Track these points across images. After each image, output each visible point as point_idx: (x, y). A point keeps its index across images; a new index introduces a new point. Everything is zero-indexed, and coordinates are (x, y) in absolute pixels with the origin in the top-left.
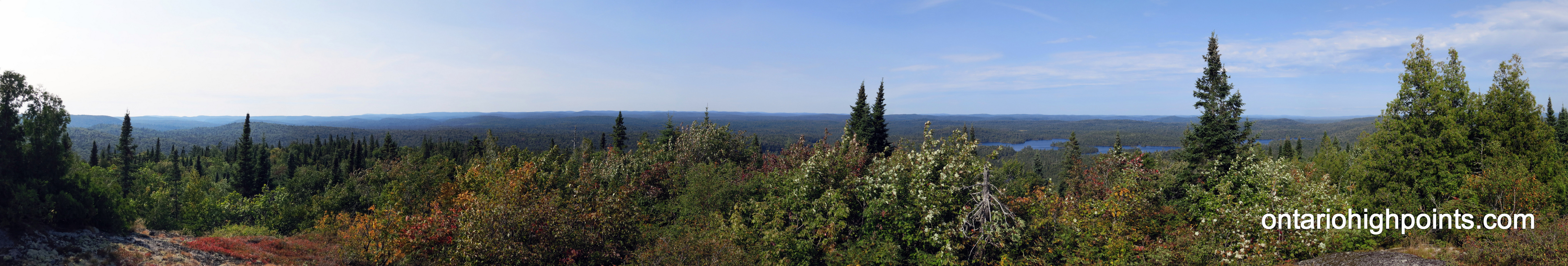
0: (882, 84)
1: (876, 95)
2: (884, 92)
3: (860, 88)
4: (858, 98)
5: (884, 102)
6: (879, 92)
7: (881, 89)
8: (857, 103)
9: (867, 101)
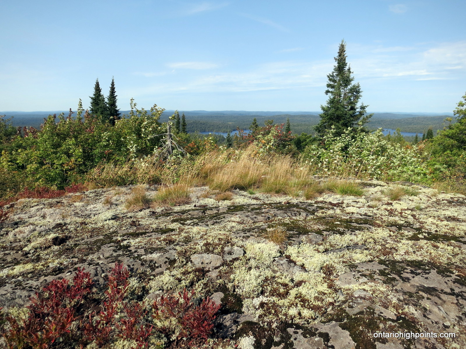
0: (113, 81)
1: (110, 89)
2: (115, 86)
3: (95, 84)
4: (95, 91)
5: (116, 94)
6: (111, 86)
7: (113, 84)
8: (94, 95)
9: (102, 93)
